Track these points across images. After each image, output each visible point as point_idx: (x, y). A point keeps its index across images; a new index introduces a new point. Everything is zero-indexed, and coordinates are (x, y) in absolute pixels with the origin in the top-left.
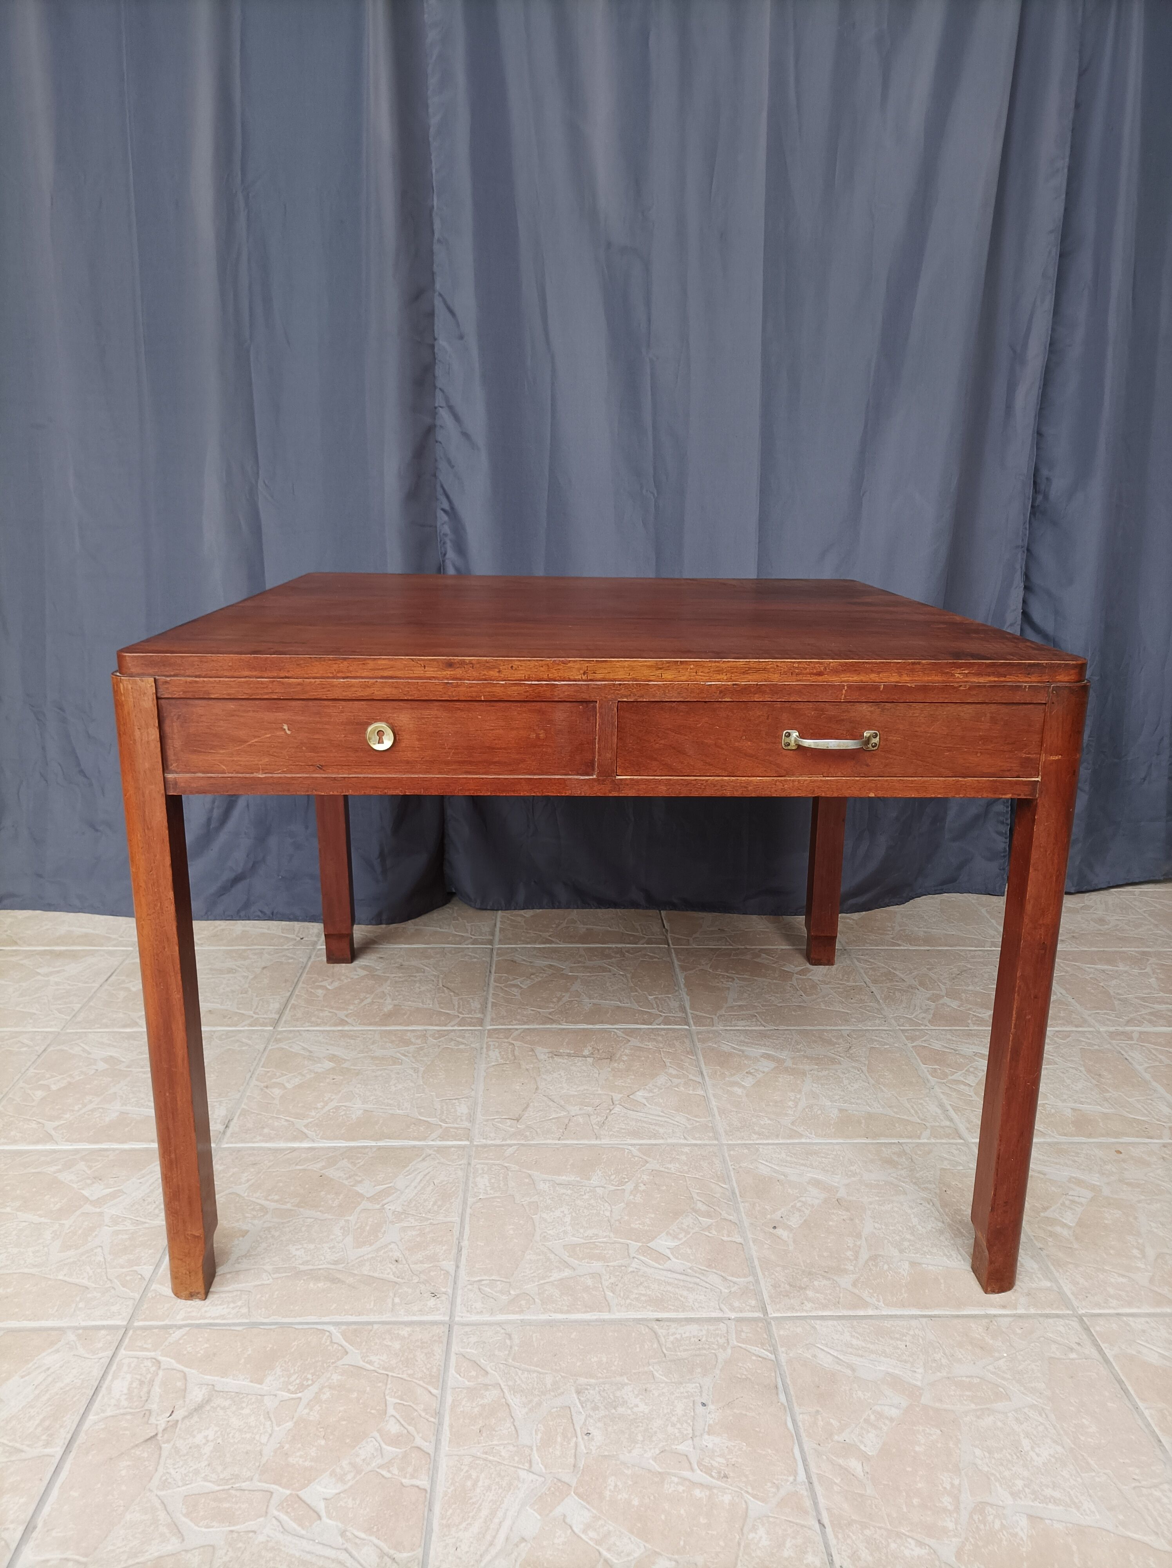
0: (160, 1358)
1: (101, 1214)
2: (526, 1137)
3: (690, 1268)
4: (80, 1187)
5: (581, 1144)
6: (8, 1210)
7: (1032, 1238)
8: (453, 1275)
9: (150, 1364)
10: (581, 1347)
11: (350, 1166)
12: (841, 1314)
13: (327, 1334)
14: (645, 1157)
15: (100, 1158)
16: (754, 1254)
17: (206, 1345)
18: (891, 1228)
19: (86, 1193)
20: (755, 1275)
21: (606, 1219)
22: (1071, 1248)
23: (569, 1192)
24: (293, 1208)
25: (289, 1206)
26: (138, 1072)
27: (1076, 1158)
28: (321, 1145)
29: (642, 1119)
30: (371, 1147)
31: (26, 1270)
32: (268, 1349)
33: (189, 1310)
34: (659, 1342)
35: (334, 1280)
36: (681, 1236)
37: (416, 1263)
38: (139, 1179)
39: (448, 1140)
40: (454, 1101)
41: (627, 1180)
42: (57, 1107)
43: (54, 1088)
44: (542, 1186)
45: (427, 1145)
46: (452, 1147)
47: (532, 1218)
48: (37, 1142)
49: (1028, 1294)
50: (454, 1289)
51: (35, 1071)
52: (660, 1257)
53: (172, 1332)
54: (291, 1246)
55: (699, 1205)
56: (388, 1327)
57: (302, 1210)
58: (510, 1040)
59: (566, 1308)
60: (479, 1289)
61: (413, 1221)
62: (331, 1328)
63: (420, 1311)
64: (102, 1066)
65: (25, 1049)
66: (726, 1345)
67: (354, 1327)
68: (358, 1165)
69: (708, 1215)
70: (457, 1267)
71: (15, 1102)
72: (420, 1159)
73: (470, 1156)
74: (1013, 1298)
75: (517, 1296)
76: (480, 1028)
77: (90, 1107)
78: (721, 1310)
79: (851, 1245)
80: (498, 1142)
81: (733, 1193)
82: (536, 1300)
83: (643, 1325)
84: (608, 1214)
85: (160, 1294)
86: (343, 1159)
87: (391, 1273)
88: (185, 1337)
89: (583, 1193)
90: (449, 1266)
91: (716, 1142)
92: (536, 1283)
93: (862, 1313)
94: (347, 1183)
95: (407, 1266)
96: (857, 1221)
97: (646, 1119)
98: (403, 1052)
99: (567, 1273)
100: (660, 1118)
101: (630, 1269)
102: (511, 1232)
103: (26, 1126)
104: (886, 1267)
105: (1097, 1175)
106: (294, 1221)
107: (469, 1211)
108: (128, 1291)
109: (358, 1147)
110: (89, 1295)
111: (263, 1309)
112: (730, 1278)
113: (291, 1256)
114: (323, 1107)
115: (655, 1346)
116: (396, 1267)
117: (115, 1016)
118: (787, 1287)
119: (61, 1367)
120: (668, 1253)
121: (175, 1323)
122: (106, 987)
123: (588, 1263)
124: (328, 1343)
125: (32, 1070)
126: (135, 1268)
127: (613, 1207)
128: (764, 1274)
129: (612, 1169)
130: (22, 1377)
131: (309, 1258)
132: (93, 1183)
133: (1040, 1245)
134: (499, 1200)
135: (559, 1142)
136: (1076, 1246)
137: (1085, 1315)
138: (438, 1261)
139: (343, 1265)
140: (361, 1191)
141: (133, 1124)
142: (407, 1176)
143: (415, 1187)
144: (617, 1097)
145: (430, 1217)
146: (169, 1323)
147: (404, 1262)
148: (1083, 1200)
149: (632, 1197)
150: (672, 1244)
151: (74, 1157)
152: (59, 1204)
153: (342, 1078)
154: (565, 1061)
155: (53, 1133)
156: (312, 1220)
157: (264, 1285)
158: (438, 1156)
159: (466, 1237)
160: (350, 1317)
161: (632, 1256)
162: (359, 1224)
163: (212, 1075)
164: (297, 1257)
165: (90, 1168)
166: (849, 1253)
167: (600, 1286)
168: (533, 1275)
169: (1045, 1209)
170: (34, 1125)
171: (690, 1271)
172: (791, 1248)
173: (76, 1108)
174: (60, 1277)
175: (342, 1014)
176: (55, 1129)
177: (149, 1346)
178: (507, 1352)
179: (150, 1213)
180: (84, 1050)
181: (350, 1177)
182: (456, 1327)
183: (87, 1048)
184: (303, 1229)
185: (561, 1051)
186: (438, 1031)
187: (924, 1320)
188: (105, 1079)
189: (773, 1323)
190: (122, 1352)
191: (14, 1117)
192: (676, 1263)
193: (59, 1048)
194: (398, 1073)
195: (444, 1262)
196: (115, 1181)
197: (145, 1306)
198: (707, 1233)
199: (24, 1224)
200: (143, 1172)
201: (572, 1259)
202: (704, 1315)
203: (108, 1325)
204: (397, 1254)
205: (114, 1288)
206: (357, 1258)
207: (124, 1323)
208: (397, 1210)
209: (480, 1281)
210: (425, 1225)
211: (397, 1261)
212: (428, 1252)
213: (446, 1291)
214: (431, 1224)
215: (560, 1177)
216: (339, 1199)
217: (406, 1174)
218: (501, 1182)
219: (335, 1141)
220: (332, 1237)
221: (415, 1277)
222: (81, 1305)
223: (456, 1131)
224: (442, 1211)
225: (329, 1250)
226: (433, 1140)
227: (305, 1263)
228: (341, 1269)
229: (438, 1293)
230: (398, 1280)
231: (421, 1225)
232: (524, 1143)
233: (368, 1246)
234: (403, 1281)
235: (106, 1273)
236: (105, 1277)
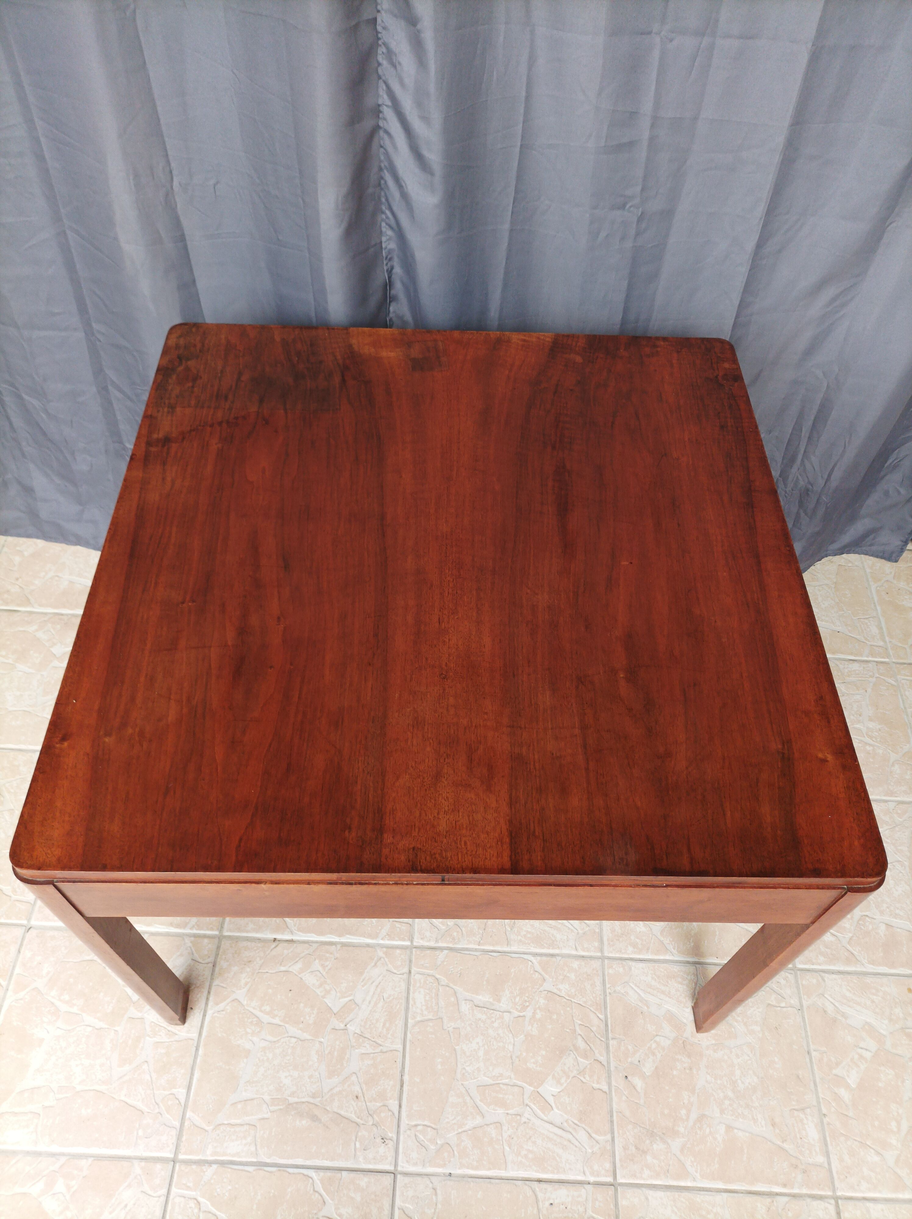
0: (201, 1199)
2: (454, 939)
3: (566, 1121)
5: (495, 951)
7: (821, 1100)
8: (397, 1117)
9: (193, 1206)
10: (484, 1209)
11: (320, 969)
12: (668, 1184)
13: (311, 1181)
14: (543, 973)
16: (615, 1106)
17: (230, 1187)
18: (719, 1082)
20: (613, 1133)
21: (509, 1055)
22: (847, 1116)
23: (484, 1017)
24: (281, 1023)
25: (277, 1020)
27: (875, 997)
28: (298, 938)
31: (98, 1087)
32: (271, 1195)
33: (215, 1145)
34: (538, 1207)
35: (315, 1118)
36: (563, 1080)
37: (371, 1102)
39: (393, 940)
41: (528, 1004)
44: (465, 1007)
45: (379, 945)
46: (397, 948)
47: (455, 1050)
49: (805, 1172)
50: (398, 1133)
52: (547, 1106)
53: (205, 1170)
54: (281, 1072)
55: (580, 1039)
56: (353, 1175)
57: (287, 1025)
59: (475, 1163)
60: (415, 1135)
61: (368, 1046)
62: (312, 1173)
63: (374, 1157)
66: (584, 1214)
67: (329, 1174)
68: (327, 969)
69: (586, 1057)
70: (400, 1106)
72: (373, 964)
73: (410, 961)
74: (793, 1175)
75: (442, 1145)
78: (584, 1173)
79: (686, 1101)
80: (432, 944)
81: (607, 1025)
82: (456, 1152)
83: (528, 1186)
84: (511, 1048)
85: (194, 1124)
86: (315, 959)
87: (353, 1112)
88: (215, 1177)
89: (493, 1019)
90: (393, 1104)
91: (599, 954)
92: (456, 1132)
93: (682, 1184)
94: (319, 994)
95: (364, 1103)
96: (695, 1071)
99: (478, 1121)
101: (524, 1120)
102: (439, 1067)
104: (708, 1131)
105: (886, 1022)
106: (282, 1040)
107: (409, 1036)
108: (171, 1119)
110: (145, 1121)
111: (266, 1148)
112: (594, 1135)
113: (282, 1085)
115: (535, 1211)
116: (357, 1105)
118: (634, 1149)
119: (134, 1204)
120: (551, 1100)
121: (206, 1158)
123: (494, 1110)
124: (312, 1192)
126: (174, 1091)
127: (516, 1039)
128: (618, 1133)
129: (518, 988)
130: (110, 1213)
131: (295, 1088)
133: (824, 1111)
134: (431, 1024)
135: (479, 946)
136: (851, 1114)
137: (841, 1198)
138: (387, 1100)
139: (319, 1099)
140: (330, 1005)
142: (363, 986)
143: (370, 1002)
145: (380, 1042)
146: (203, 1158)
147: (362, 1099)
148: (868, 1055)
149: (530, 1028)
150: (555, 1090)
152: (111, 1005)
156: (295, 1040)
157: (264, 1118)
158: (387, 960)
159: (406, 1070)
160: (326, 1161)
161: (525, 1104)
162: (329, 1048)
166: (684, 1112)
167: (501, 1138)
168: (453, 1122)
169: (837, 1064)
171: (565, 1124)
172: (642, 1102)
174: (123, 1098)
177: (191, 1185)
178: (433, 1210)
181: (321, 985)
182: (399, 1176)
184: (289, 1051)
187: (725, 1195)
189: (619, 1189)
190: (174, 1190)
192: (557, 1115)
195: (391, 1101)
197: (184, 1139)
198: (582, 1078)
199: (90, 1029)
201: (482, 1104)
202: (571, 1177)
203: (161, 1157)
204: (357, 1088)
205: (161, 1114)
206: (328, 1092)
207: (172, 1156)
208: (356, 1032)
209: (416, 1126)
210: (378, 1053)
211: (357, 1097)
212: (379, 1087)
213: (392, 1137)
214: (381, 1052)
215: (478, 997)
216: (313, 1013)
217: (362, 984)
218: (433, 1000)
219: (309, 935)
220: (310, 1063)
221: (370, 1118)
222: (141, 1133)
223: (400, 926)
224: (389, 1036)
225: (308, 1080)
226: (382, 939)
227: (292, 1094)
228: (318, 1104)
229: (386, 1139)
230: (358, 1121)
231: (374, 1053)
232: (453, 946)
233: (336, 1077)
234: (362, 1122)
235: (154, 1096)
236: (154, 1101)
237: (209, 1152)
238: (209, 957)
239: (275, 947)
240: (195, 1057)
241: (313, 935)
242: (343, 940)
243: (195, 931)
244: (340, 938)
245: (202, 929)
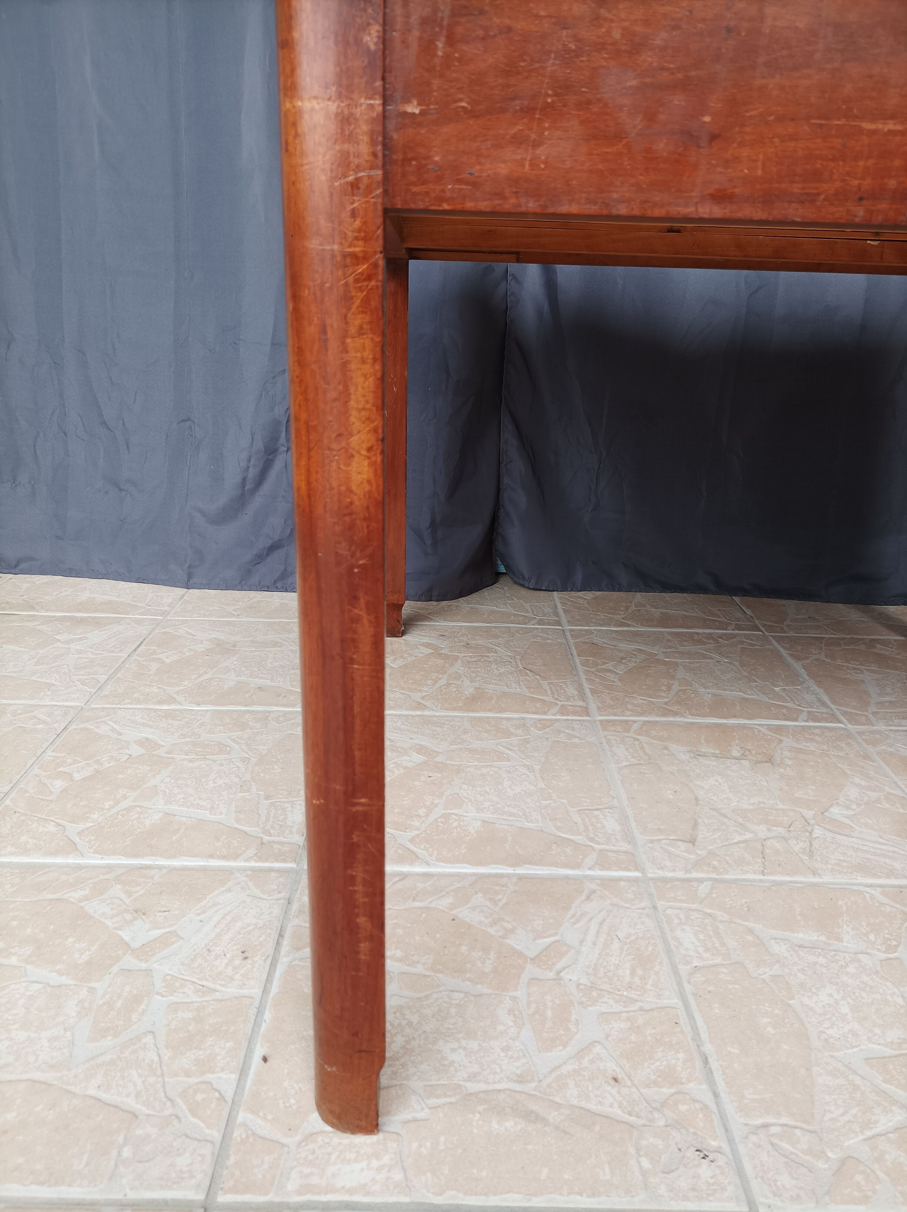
1: (148, 972)
2: (715, 868)
4: (117, 925)
5: (796, 882)
6: (14, 960)
8: (716, 1111)
11: (489, 905)
15: (142, 880)
19: (125, 935)
23: (822, 960)
24: (428, 973)
25: (419, 969)
26: (182, 760)
28: (440, 870)
29: (861, 847)
30: (508, 876)
31: (38, 1075)
33: (306, 1170)
35: (529, 1116)
37: (648, 1086)
38: (199, 915)
39: (610, 869)
40: (596, 812)
42: (81, 804)
43: (77, 776)
44: (776, 948)
45: (586, 876)
46: (620, 879)
47: (789, 1005)
48: (55, 853)
50: (731, 1141)
51: (54, 754)
54: (441, 1042)
57: (440, 976)
58: (631, 734)
60: (772, 1144)
61: (611, 1002)
63: (693, 1189)
64: (136, 750)
65: (41, 726)
68: (501, 904)
70: (716, 1095)
71: (27, 795)
72: (583, 897)
73: (651, 895)
75: (842, 1161)
76: (587, 718)
77: (124, 804)
80: (680, 874)
85: (254, 1134)
86: (476, 893)
87: (616, 1105)
89: (842, 963)
90: (699, 1091)
92: (861, 1137)
94: (494, 933)
95: (634, 1090)
97: (865, 848)
98: (505, 744)
100: (883, 847)
102: (771, 1030)
103: (41, 829)
106: (435, 996)
107: (688, 988)
108: (202, 1125)
109: (490, 876)
110: (139, 1132)
111: (429, 1175)
113: (446, 1063)
114: (427, 815)
116: (619, 1092)
117: (147, 690)
121: (286, 1199)
122: (135, 657)
125: (49, 753)
126: (209, 1077)
129: (864, 924)
131: (475, 1068)
132: (135, 919)
134: (725, 971)
135: (765, 878)
138: (682, 1084)
139: (533, 1085)
140: (519, 948)
141: (182, 830)
142: (574, 923)
143: (594, 944)
144: (809, 814)
145: (635, 997)
146: (277, 1199)
147: (629, 1083)
151: (107, 877)
152: (87, 953)
153: (439, 775)
154: (715, 763)
155: (77, 840)
156: (461, 995)
157: (415, 1120)
158: (607, 893)
159: (704, 1035)
160: (578, 1197)
162: (534, 1006)
163: (276, 767)
164: (456, 1065)
165: (129, 894)
168: (846, 1118)
170: (51, 828)
173: (107, 805)
174: (92, 1092)
175: (417, 696)
176: (79, 834)
179: (220, 973)
180: (113, 730)
181: (495, 923)
183: (117, 727)
184: (453, 1011)
185: (703, 750)
186: (540, 720)
188: (141, 767)
191: (26, 815)
193: (82, 726)
194: (509, 772)
195: (691, 1085)
196: (165, 918)
197: (232, 1160)
199: (37, 986)
200: (203, 904)
204: (611, 1067)
205: (177, 1117)
206: (551, 1072)
207: (200, 1197)
208: (581, 982)
209: (766, 1126)
210: (634, 1011)
211: (616, 1080)
212: (658, 1063)
213: (720, 1147)
214: (641, 1009)
215: (796, 935)
216: (489, 959)
217: (572, 921)
218: (714, 939)
219: (458, 865)
220: (500, 1028)
221: (656, 1115)
222: (127, 1152)
223: (616, 855)
224: (648, 987)
225: (502, 1054)
226: (590, 869)
227: (473, 1077)
228: (533, 1093)
229: (708, 1151)
230: (632, 1119)
231: (628, 1012)
232: (717, 877)
233: (561, 1048)
234: (640, 1122)
235: (164, 1086)
236: (163, 1094)
237: (291, 1186)
238: (279, 892)
239: (400, 880)
240: (257, 1024)
241: (467, 865)
242: (520, 871)
243: (253, 864)
244: (515, 868)
245: (267, 860)
